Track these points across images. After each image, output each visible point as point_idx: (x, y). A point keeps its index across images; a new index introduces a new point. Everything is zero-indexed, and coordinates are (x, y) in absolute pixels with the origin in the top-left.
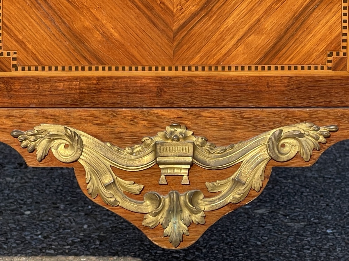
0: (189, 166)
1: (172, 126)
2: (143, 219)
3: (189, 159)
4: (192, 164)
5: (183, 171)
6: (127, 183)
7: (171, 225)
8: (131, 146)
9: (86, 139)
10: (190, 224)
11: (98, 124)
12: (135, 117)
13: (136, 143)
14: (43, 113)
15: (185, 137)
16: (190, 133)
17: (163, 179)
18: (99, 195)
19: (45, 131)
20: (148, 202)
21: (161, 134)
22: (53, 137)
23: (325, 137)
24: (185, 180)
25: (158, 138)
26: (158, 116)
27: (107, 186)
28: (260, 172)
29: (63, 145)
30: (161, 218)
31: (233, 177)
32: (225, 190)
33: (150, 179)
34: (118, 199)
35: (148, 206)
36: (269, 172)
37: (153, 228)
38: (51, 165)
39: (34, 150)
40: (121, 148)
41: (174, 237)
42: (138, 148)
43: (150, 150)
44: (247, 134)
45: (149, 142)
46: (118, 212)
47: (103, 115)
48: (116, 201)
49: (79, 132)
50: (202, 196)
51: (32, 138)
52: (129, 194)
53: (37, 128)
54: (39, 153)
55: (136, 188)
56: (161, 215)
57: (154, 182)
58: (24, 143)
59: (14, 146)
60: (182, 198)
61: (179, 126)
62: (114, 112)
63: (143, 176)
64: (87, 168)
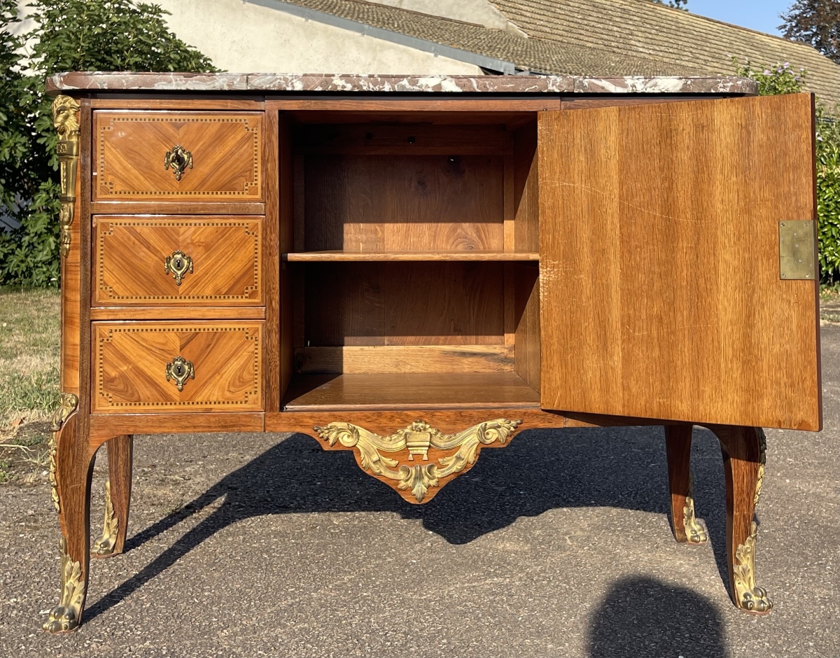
0: (427, 448)
1: (416, 422)
2: (398, 484)
3: (428, 444)
4: (429, 447)
5: (424, 451)
6: (387, 460)
7: (416, 487)
8: (390, 435)
9: (362, 431)
10: (429, 487)
11: (369, 422)
12: (393, 417)
13: (393, 433)
14: (334, 415)
15: (425, 429)
16: (428, 426)
17: (411, 457)
18: (369, 468)
19: (335, 426)
20: (401, 473)
21: (409, 427)
22: (340, 431)
23: (514, 428)
24: (425, 458)
25: (408, 430)
26: (407, 415)
27: (375, 463)
28: (473, 451)
29: (346, 436)
30: (410, 483)
31: (456, 455)
32: (451, 463)
33: (403, 457)
34: (382, 471)
35: (401, 475)
36: (479, 452)
37: (405, 490)
38: (338, 449)
39: (327, 439)
40: (383, 437)
41: (419, 496)
42: (395, 437)
43: (402, 438)
44: (465, 426)
45: (401, 432)
46: (382, 479)
47: (373, 416)
48: (381, 472)
49: (357, 427)
50: (436, 468)
51: (327, 431)
52: (389, 468)
53: (329, 425)
54: (331, 441)
55: (394, 463)
56: (410, 481)
57: (405, 459)
58: (321, 435)
59: (314, 437)
60: (423, 470)
61: (421, 422)
62: (379, 413)
63: (398, 455)
64: (362, 451)
